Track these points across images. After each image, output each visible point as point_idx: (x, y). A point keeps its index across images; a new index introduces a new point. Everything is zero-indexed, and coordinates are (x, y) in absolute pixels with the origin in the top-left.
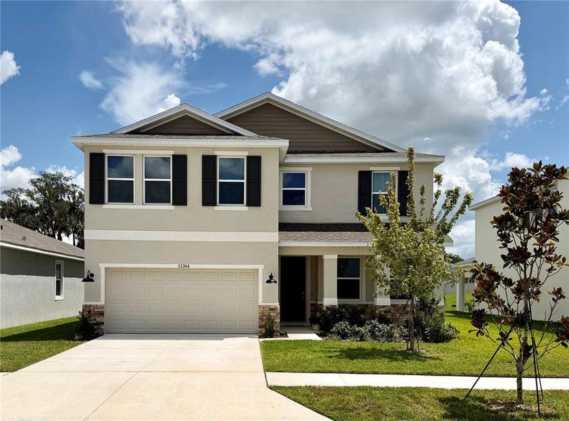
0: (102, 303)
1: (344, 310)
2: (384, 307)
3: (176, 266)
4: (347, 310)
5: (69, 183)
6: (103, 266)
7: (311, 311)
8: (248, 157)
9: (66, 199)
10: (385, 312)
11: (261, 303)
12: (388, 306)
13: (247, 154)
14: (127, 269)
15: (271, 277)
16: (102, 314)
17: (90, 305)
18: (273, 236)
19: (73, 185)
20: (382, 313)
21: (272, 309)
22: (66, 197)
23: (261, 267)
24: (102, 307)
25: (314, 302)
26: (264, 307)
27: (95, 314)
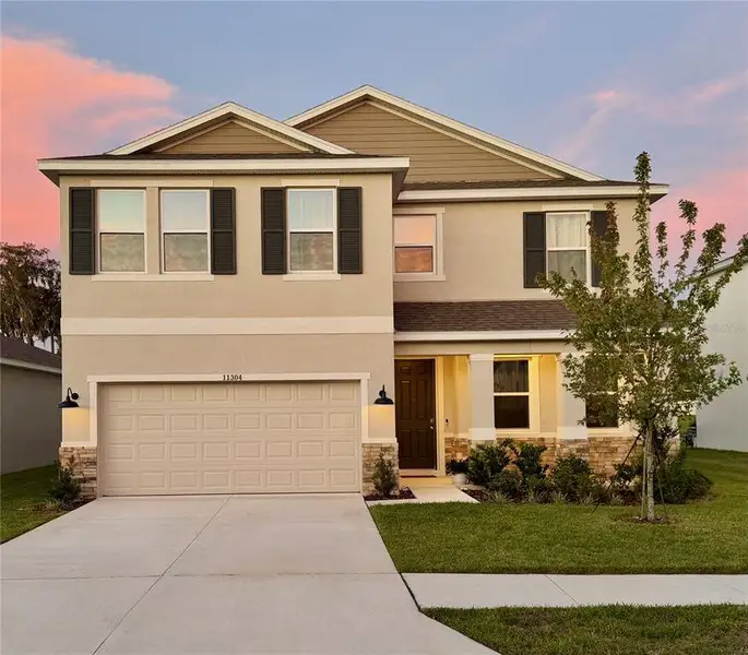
0: (92, 443)
1: (508, 448)
2: (576, 441)
4: (513, 449)
5: (43, 258)
7: (447, 451)
9: (38, 283)
10: (578, 450)
11: (366, 440)
12: (584, 441)
15: (382, 393)
16: (94, 463)
17: (73, 449)
18: (386, 323)
19: (50, 262)
20: (574, 452)
21: (385, 449)
22: (39, 281)
24: (93, 450)
25: (451, 435)
26: (371, 446)
27: (81, 463)
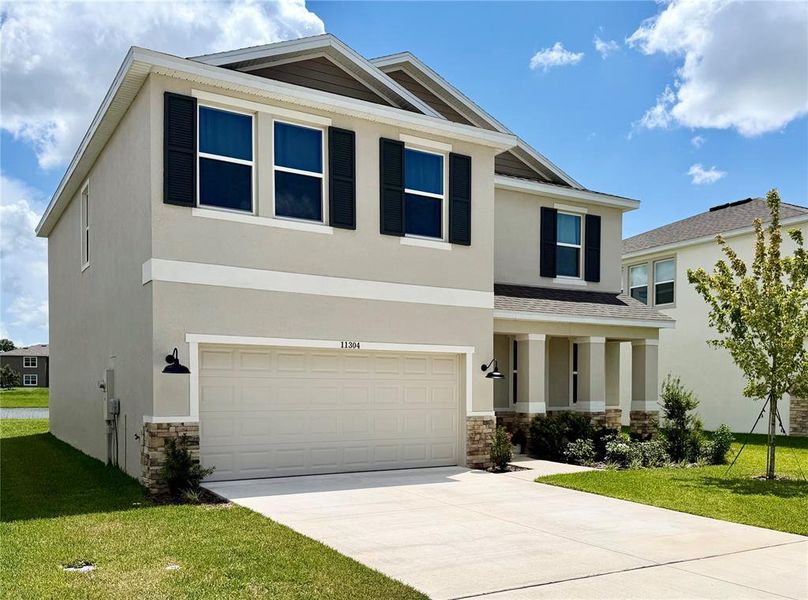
0: (193, 418)
3: (337, 345)
6: (194, 339)
8: (451, 154)
11: (470, 413)
13: (449, 148)
14: (236, 347)
16: (196, 442)
17: (169, 425)
18: (488, 299)
21: (486, 423)
23: (469, 351)
24: (195, 427)
26: (475, 418)
27: (182, 442)
